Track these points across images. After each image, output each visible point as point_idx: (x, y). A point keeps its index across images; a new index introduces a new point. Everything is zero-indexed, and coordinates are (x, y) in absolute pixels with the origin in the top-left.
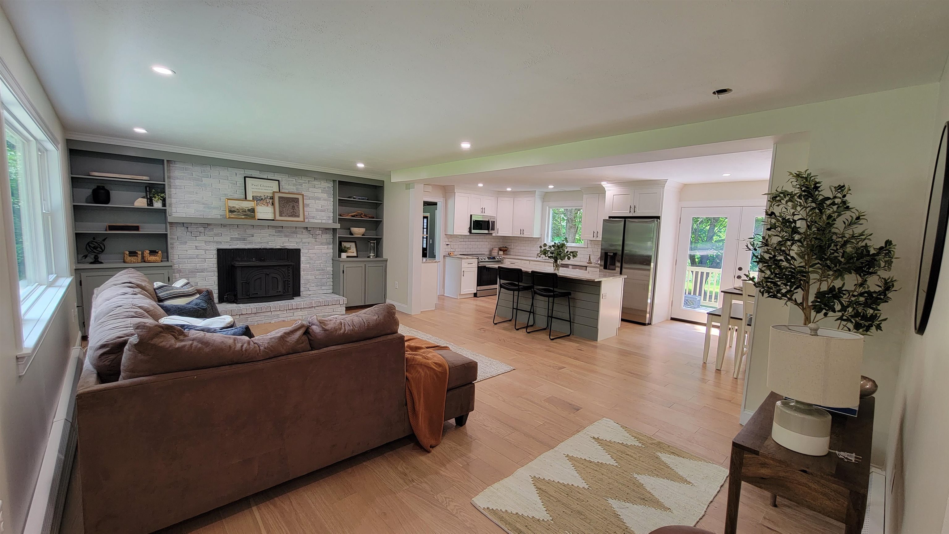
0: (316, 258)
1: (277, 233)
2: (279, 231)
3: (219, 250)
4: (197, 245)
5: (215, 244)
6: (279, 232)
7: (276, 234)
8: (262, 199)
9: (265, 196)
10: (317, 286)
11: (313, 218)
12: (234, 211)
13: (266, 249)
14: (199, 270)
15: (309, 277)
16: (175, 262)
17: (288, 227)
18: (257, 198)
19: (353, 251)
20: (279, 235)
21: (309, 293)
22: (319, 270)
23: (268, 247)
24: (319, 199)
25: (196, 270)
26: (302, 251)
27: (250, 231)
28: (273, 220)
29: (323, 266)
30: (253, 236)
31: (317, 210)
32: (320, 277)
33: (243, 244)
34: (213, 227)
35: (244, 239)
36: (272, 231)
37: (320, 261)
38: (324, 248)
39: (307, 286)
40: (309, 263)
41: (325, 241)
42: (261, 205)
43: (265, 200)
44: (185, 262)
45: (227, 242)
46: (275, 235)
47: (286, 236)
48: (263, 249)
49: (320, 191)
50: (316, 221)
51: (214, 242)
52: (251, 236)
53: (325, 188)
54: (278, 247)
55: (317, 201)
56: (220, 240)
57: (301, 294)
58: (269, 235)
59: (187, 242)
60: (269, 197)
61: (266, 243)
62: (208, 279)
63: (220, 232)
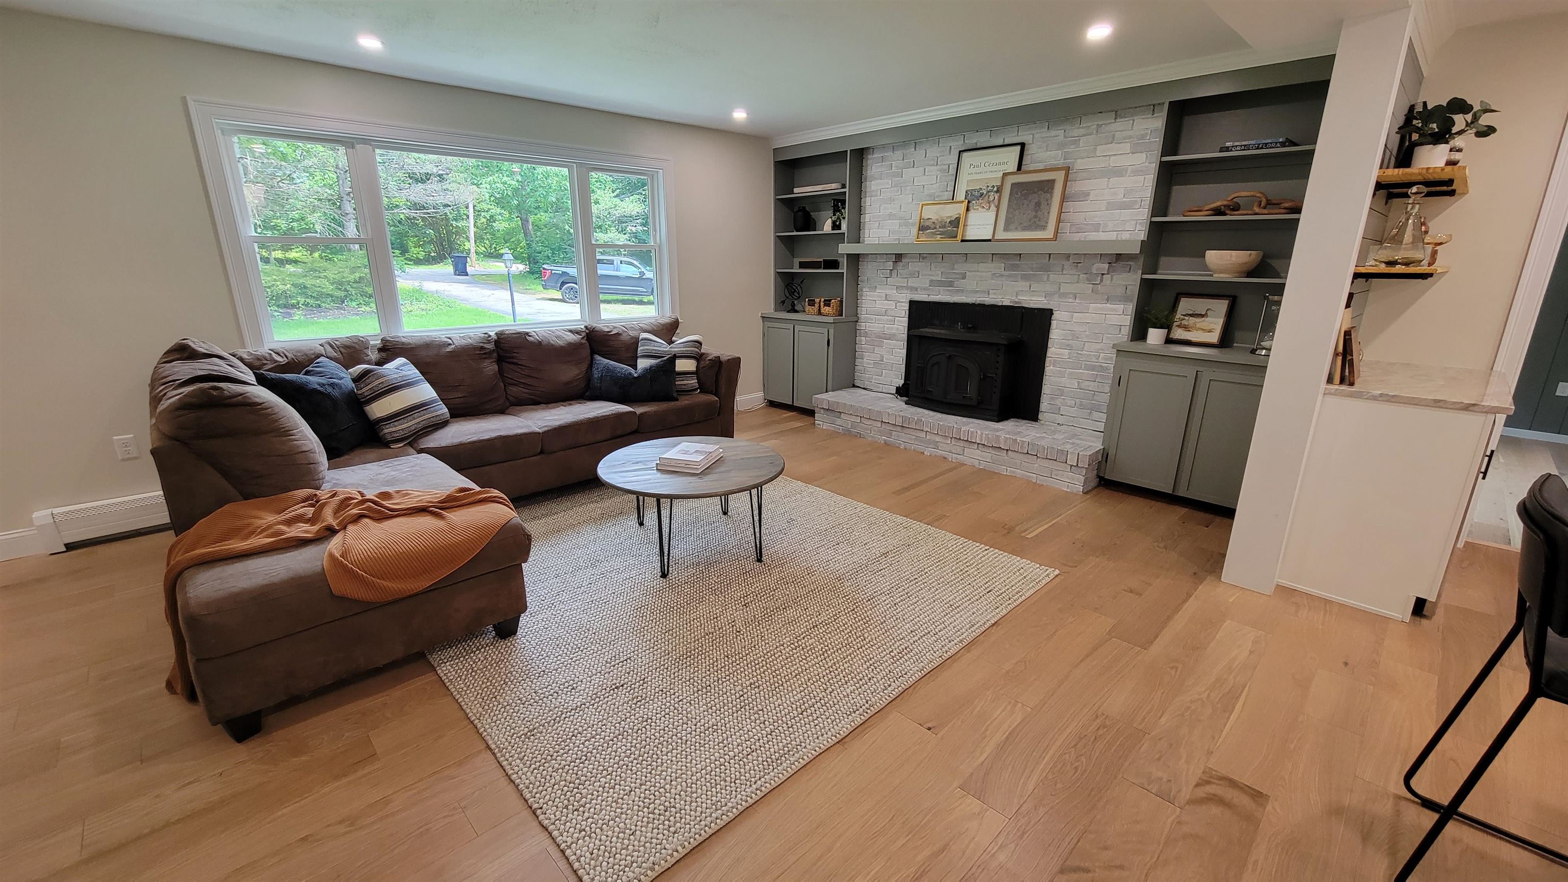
0: (1087, 336)
1: (1008, 270)
2: (1013, 265)
3: (912, 303)
4: (887, 292)
5: (909, 292)
6: (1014, 267)
7: (1007, 273)
8: (982, 194)
9: (988, 186)
10: (1082, 407)
11: (1096, 228)
12: (928, 228)
13: (984, 305)
14: (886, 336)
15: (1065, 381)
16: (862, 318)
17: (1030, 256)
18: (974, 193)
19: (1212, 326)
20: (1009, 276)
21: (1060, 419)
22: (1093, 368)
23: (988, 300)
24: (1119, 172)
25: (883, 335)
26: (1056, 315)
27: (960, 268)
28: (990, 240)
29: (1104, 358)
30: (964, 278)
31: (1111, 206)
32: (1092, 386)
33: (948, 293)
34: (909, 261)
35: (951, 284)
36: (998, 267)
37: (1098, 346)
38: (1115, 310)
39: (1058, 402)
40: (1069, 347)
41: (1120, 291)
42: (978, 209)
43: (987, 197)
44: (872, 320)
45: (924, 289)
46: (1002, 276)
47: (1025, 278)
48: (979, 305)
49: (1127, 147)
50: (1102, 236)
51: (907, 288)
52: (961, 276)
53: (1143, 137)
54: (1007, 303)
55: (1114, 180)
56: (916, 285)
57: (1040, 417)
58: (994, 274)
59: (876, 287)
60: (995, 189)
61: (983, 292)
62: (895, 353)
63: (917, 269)
